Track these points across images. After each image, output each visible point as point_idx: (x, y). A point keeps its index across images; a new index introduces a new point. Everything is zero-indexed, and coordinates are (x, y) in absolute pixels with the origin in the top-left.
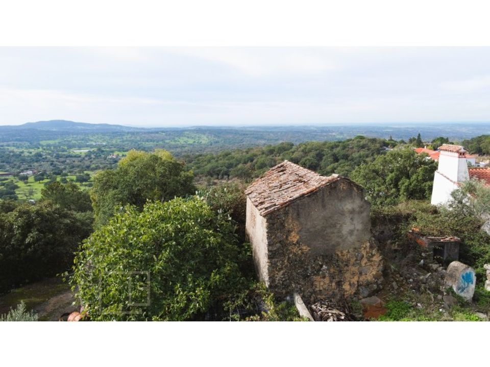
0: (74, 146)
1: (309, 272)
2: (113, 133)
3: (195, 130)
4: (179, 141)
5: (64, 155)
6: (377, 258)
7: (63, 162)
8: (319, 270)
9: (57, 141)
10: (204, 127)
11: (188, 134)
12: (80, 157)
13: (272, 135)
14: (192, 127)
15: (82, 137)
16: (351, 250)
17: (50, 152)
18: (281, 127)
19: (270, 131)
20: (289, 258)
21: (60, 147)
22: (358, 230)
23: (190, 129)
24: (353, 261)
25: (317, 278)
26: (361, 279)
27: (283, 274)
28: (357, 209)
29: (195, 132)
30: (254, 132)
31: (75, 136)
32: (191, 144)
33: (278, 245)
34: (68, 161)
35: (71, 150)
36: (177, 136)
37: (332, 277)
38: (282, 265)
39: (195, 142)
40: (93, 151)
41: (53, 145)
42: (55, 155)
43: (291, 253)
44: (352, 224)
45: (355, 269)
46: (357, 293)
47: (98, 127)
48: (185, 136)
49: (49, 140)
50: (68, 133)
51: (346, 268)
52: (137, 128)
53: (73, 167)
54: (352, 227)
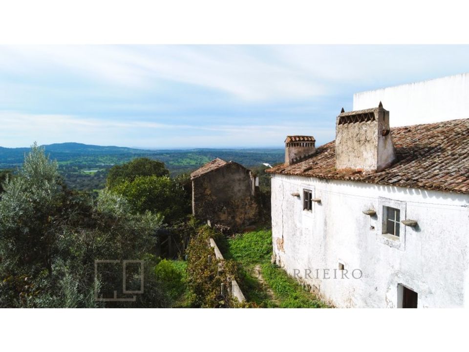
0: (84, 167)
1: (216, 210)
2: (121, 155)
3: (197, 152)
4: (182, 163)
5: (75, 174)
6: (254, 206)
7: (74, 181)
8: (222, 209)
9: (69, 162)
10: (207, 149)
11: (191, 156)
12: (89, 176)
13: (269, 157)
14: (194, 149)
15: (92, 158)
16: (240, 200)
17: (63, 172)
18: (279, 149)
19: (268, 153)
20: (205, 202)
21: (71, 167)
22: (243, 190)
23: (193, 151)
24: (240, 206)
25: (221, 214)
26: (246, 216)
27: (202, 210)
28: (242, 179)
29: (198, 154)
30: (253, 154)
31: (86, 158)
32: (193, 165)
33: (200, 195)
34: (78, 180)
35: (82, 170)
36: (181, 158)
37: (229, 214)
38: (201, 205)
39: (197, 163)
40: (102, 171)
41: (65, 166)
42: (66, 175)
43: (206, 199)
44: (239, 186)
45: (242, 210)
46: (244, 224)
47: (107, 149)
48: (188, 158)
49: (61, 161)
50: (79, 155)
51: (236, 210)
52: (143, 150)
53: (83, 186)
54: (239, 188)
